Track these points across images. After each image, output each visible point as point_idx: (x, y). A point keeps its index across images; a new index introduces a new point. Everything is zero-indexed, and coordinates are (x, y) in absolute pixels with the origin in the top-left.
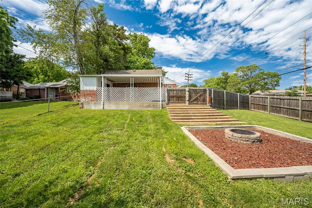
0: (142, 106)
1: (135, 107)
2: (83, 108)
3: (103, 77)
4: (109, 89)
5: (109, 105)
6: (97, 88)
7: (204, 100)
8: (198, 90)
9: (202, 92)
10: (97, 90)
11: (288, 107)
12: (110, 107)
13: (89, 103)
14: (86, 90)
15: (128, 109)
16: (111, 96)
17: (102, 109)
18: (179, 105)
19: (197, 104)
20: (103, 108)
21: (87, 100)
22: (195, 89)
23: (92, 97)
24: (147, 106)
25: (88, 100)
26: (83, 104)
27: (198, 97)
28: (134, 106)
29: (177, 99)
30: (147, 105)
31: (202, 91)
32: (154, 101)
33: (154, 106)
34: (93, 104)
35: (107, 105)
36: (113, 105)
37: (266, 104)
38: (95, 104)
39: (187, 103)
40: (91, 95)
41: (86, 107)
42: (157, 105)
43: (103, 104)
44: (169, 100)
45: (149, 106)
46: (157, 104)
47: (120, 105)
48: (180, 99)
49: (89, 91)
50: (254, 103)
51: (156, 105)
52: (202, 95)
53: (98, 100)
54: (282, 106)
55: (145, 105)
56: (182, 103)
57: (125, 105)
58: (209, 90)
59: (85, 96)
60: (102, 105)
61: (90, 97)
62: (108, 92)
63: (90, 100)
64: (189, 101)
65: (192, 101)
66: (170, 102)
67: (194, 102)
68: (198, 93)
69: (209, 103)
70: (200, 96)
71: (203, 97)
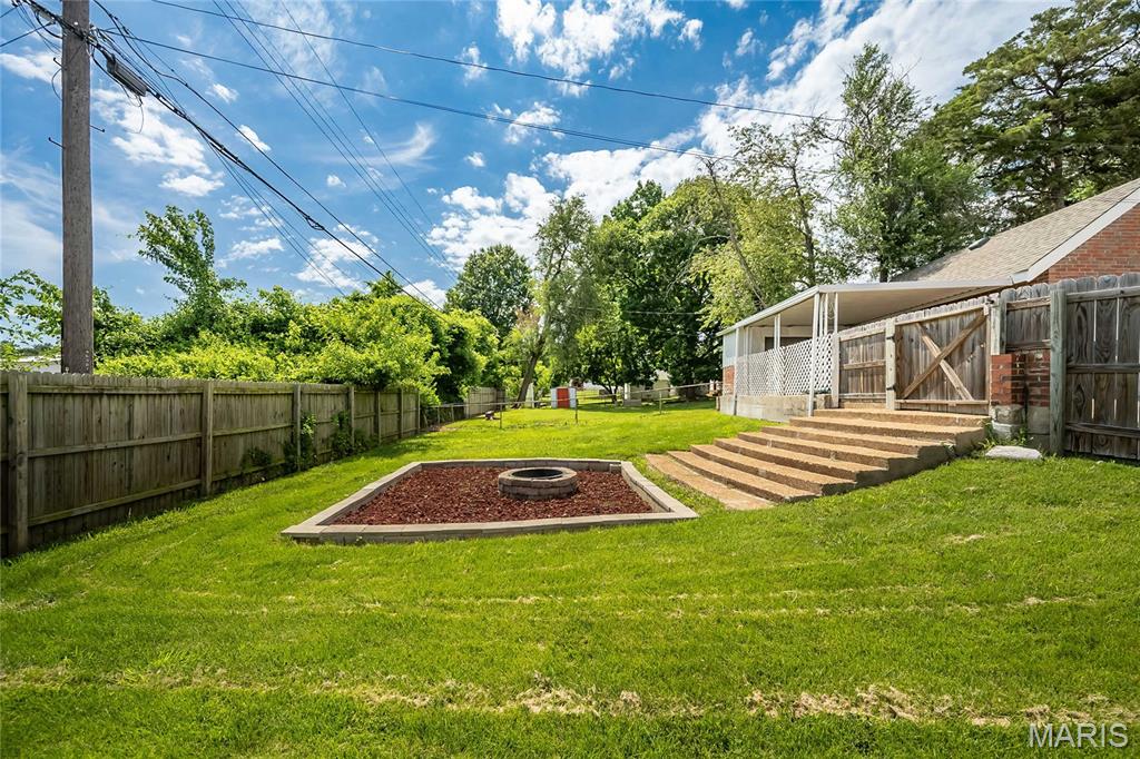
1: (770, 413)
2: (719, 409)
5: (741, 406)
8: (944, 323)
9: (965, 333)
13: (724, 399)
19: (943, 408)
20: (735, 414)
22: (927, 318)
28: (769, 410)
29: (867, 382)
36: (745, 406)
38: (729, 401)
42: (806, 407)
43: (736, 402)
44: (844, 388)
45: (791, 412)
46: (806, 403)
52: (967, 346)
55: (785, 406)
64: (898, 389)
65: (917, 389)
66: (847, 395)
67: (925, 396)
68: (945, 342)
69: (994, 404)
70: (956, 357)
71: (976, 361)
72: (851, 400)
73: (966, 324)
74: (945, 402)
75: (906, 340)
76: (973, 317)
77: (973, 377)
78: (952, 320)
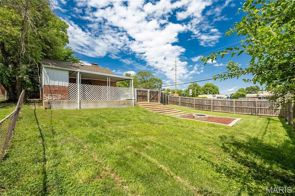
0: (119, 104)
2: (50, 108)
3: (79, 73)
4: (84, 86)
5: (86, 104)
6: (69, 85)
7: (157, 99)
8: (154, 92)
9: (156, 93)
10: (69, 87)
11: (189, 103)
12: (88, 106)
13: (58, 102)
14: (54, 86)
15: (106, 107)
16: (86, 94)
17: (79, 109)
18: (144, 103)
21: (54, 99)
22: (152, 91)
23: (62, 94)
25: (56, 98)
26: (50, 103)
27: (154, 97)
28: (112, 105)
29: (142, 98)
30: (123, 103)
32: (128, 100)
33: (128, 104)
34: (66, 103)
35: (84, 104)
36: (91, 104)
37: (178, 101)
39: (148, 101)
40: (60, 91)
41: (54, 107)
44: (137, 99)
47: (98, 104)
48: (144, 98)
49: (58, 87)
50: (171, 100)
51: (129, 103)
53: (70, 98)
54: (186, 102)
55: (121, 103)
56: (145, 101)
57: (104, 104)
59: (51, 94)
60: (79, 104)
61: (60, 95)
62: (83, 89)
63: (59, 98)
65: (151, 99)
69: (159, 101)
71: (157, 97)
72: (139, 101)
74: (154, 101)
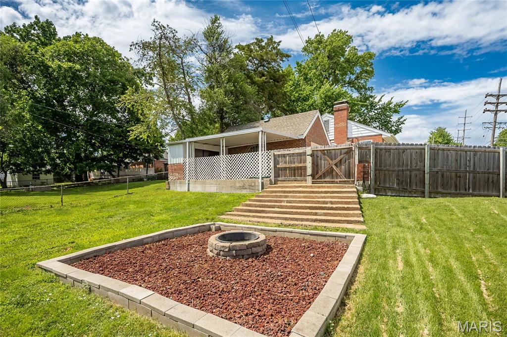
0: (234, 187)
1: (224, 189)
2: (169, 189)
3: (187, 143)
4: (196, 161)
5: (195, 186)
6: (184, 161)
7: (350, 174)
8: (333, 151)
9: (342, 156)
10: (183, 164)
12: (196, 188)
13: (174, 182)
16: (198, 171)
17: (187, 191)
19: (332, 182)
20: (189, 190)
22: (326, 149)
23: (179, 173)
24: (240, 187)
25: (175, 178)
26: (169, 183)
27: (334, 167)
28: (223, 187)
29: (291, 173)
31: (343, 151)
32: (253, 177)
33: (251, 187)
35: (192, 185)
36: (199, 186)
38: (180, 183)
40: (178, 170)
41: (172, 188)
42: (255, 185)
43: (189, 184)
44: (277, 175)
45: (243, 188)
46: (255, 183)
48: (298, 172)
49: (176, 165)
51: (253, 184)
52: (343, 161)
55: (238, 185)
56: (301, 181)
58: (360, 148)
59: (172, 173)
61: (177, 174)
62: (195, 165)
63: (177, 178)
64: (313, 176)
65: (321, 176)
66: (280, 179)
67: (324, 178)
68: (333, 158)
69: (357, 180)
70: (339, 165)
71: (347, 166)
72: (281, 181)
73: (343, 153)
74: (334, 180)
75: (315, 156)
76: (346, 150)
77: (346, 172)
78: (336, 150)
